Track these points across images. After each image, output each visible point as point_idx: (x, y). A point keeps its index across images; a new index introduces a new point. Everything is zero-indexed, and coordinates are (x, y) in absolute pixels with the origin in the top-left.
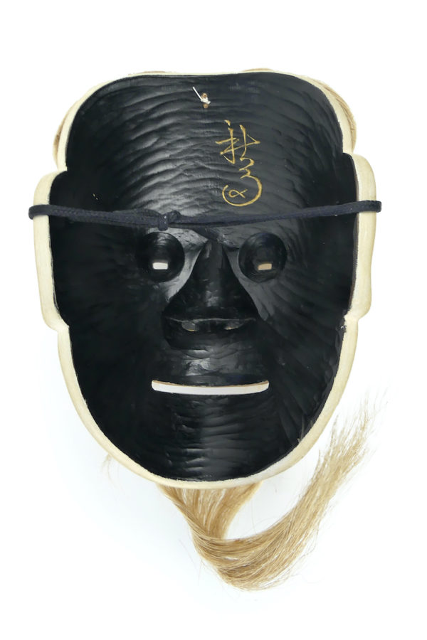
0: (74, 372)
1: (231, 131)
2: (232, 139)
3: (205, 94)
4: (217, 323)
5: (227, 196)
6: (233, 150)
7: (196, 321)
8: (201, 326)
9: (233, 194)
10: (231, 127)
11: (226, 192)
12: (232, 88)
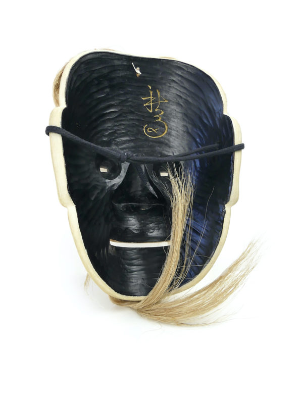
0: (80, 233)
1: (151, 93)
2: (151, 97)
3: (138, 68)
4: (135, 206)
5: (146, 131)
6: (151, 104)
7: (123, 204)
8: (126, 207)
9: (150, 130)
10: (151, 90)
11: (146, 129)
12: (155, 67)
